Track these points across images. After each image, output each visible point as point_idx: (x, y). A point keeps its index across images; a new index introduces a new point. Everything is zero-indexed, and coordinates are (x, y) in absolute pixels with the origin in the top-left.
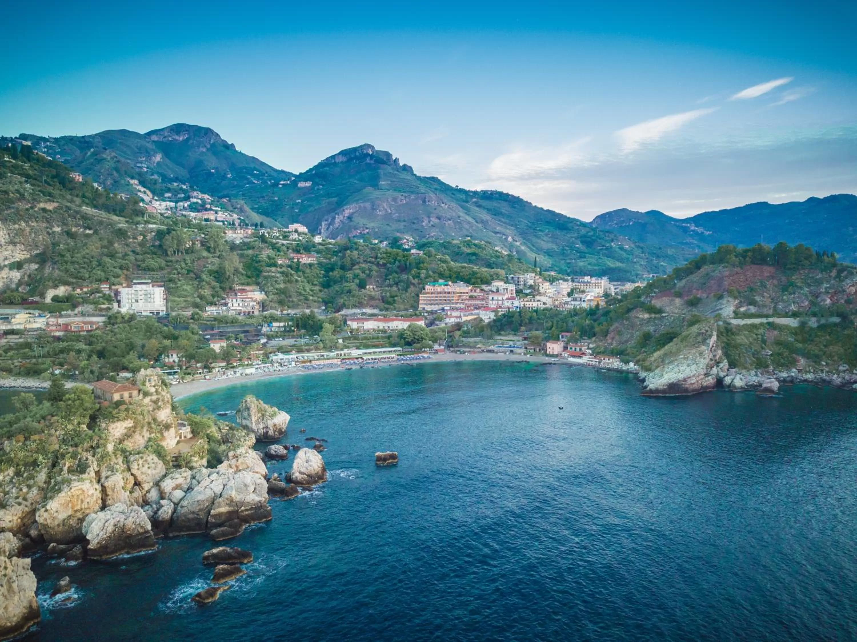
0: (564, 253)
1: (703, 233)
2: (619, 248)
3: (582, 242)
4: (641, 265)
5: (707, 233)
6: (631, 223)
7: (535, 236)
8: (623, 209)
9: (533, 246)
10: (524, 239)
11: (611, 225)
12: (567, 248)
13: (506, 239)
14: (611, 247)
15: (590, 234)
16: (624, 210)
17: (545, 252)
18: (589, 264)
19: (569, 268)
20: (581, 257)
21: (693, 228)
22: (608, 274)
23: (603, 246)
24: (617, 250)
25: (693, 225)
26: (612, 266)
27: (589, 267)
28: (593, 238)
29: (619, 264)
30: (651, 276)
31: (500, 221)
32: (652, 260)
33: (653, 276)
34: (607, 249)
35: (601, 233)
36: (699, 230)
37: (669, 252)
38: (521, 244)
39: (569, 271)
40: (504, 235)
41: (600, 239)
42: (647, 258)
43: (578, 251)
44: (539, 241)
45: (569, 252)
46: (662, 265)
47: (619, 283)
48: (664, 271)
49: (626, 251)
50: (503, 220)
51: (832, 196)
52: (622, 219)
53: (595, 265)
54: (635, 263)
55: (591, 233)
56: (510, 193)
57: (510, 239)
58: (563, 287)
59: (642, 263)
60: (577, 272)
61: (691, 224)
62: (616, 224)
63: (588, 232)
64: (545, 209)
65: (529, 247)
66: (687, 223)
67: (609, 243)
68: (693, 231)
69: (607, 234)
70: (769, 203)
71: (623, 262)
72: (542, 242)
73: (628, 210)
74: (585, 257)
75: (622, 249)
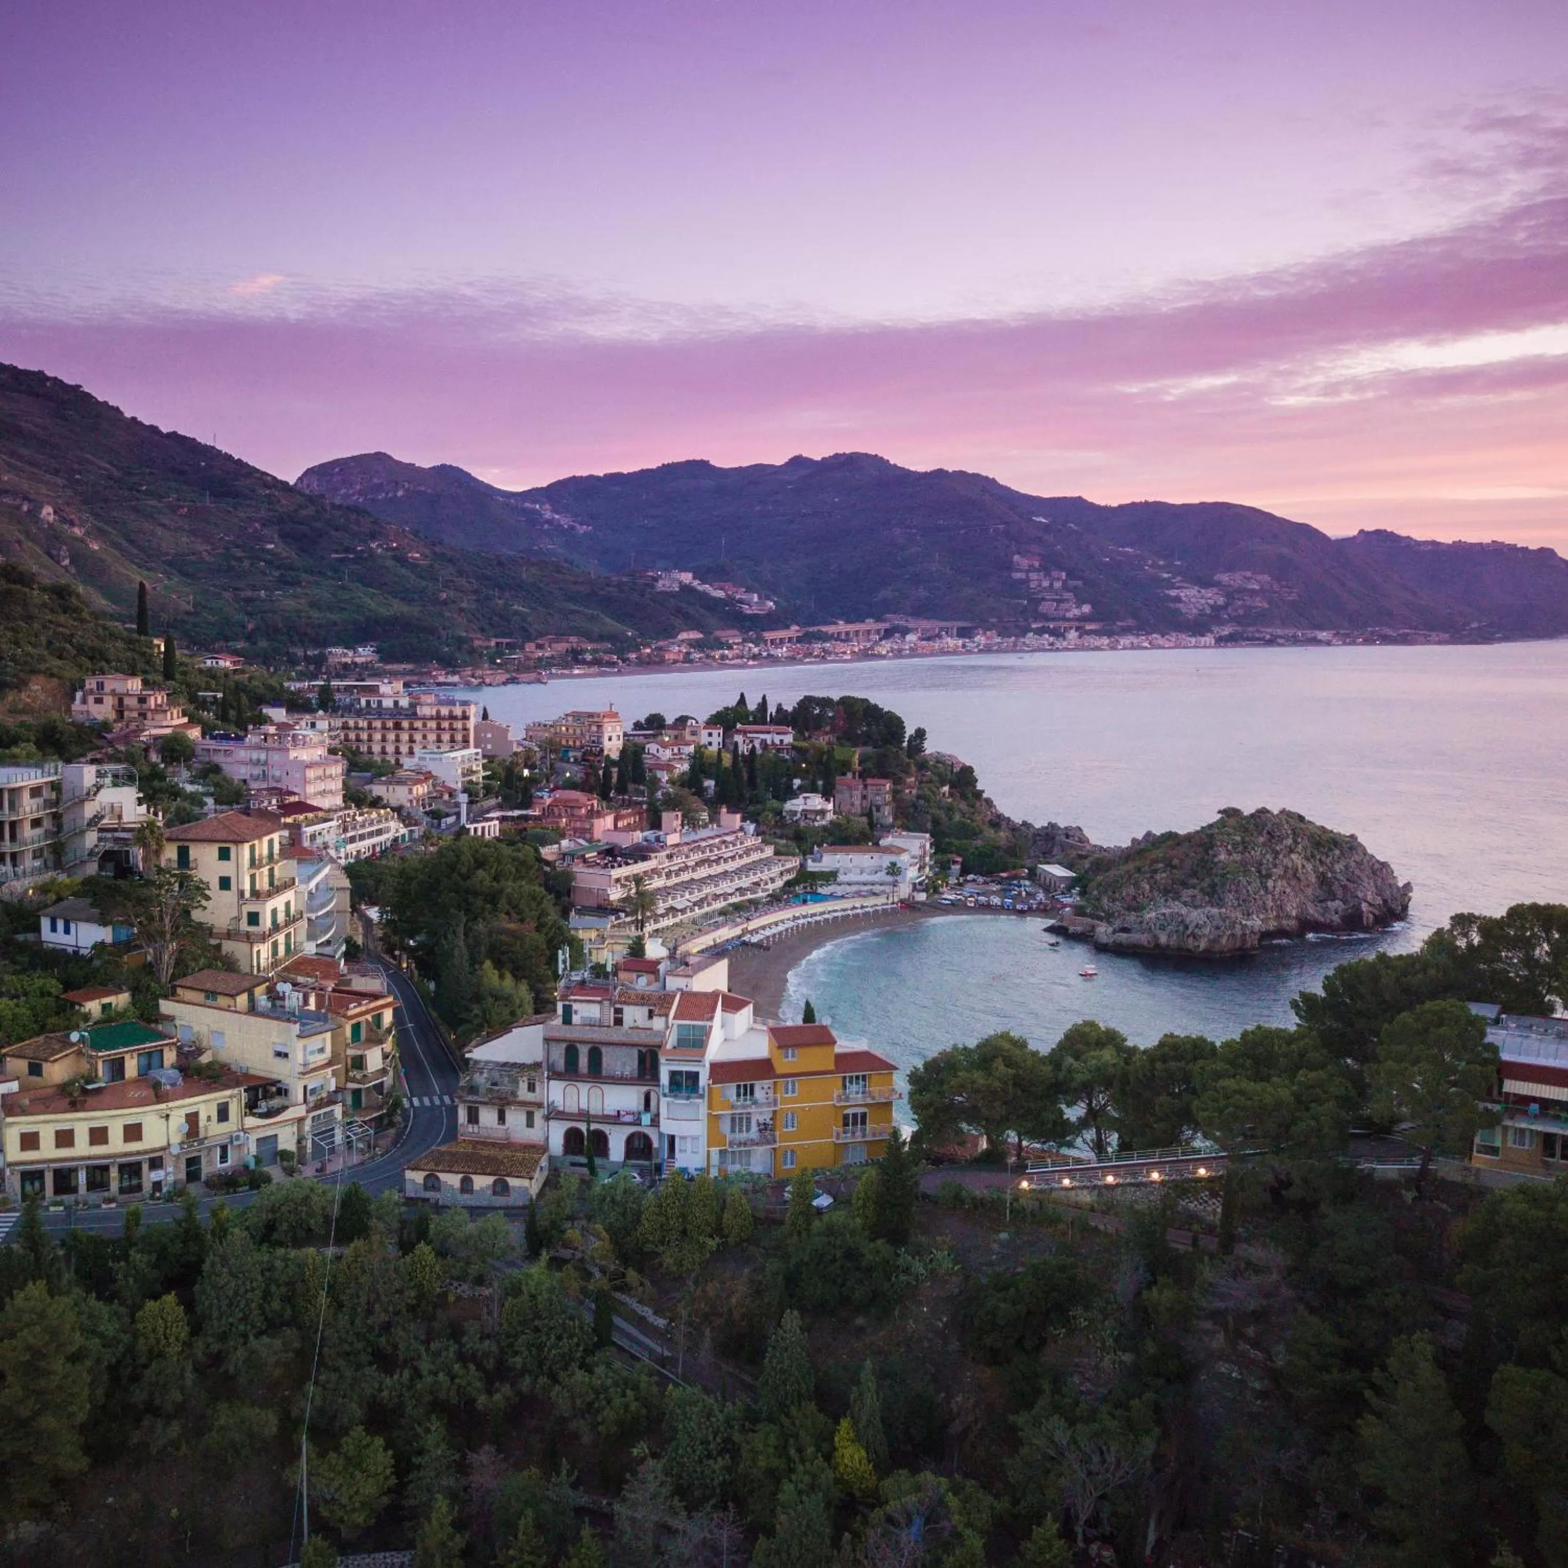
0: (230, 568)
1: (573, 528)
2: (395, 558)
3: (284, 536)
4: (461, 610)
5: (582, 529)
6: (400, 493)
7: (136, 510)
8: (378, 454)
9: (131, 542)
10: (97, 515)
11: (347, 496)
12: (238, 553)
13: (33, 514)
14: (371, 553)
15: (304, 512)
16: (380, 457)
17: (170, 563)
18: (313, 605)
19: (250, 614)
20: (283, 582)
21: (548, 515)
22: (373, 639)
23: (347, 550)
24: (389, 563)
25: (547, 506)
26: (384, 612)
27: (315, 614)
28: (319, 525)
29: (398, 607)
30: (493, 644)
31: (12, 454)
32: (488, 598)
33: (497, 644)
34: (359, 559)
35: (338, 513)
36: (564, 521)
37: (524, 576)
38: (88, 533)
39: (250, 626)
40: (26, 498)
41: (337, 530)
42: (475, 592)
43: (274, 561)
44: (146, 526)
45: (246, 564)
46: (517, 613)
47: (409, 667)
48: (524, 630)
49: (413, 567)
50: (25, 452)
51: (837, 456)
52: (375, 481)
53: (330, 609)
54: (445, 603)
55: (310, 511)
56: (50, 374)
57: (47, 513)
58: (305, 755)
59: (464, 605)
60: (276, 630)
61: (542, 504)
62: (360, 493)
63: (301, 507)
64: (165, 429)
65: (115, 545)
66: (534, 502)
67: (365, 542)
68: (549, 522)
69: (353, 517)
70: (713, 463)
71: (410, 601)
72: (159, 531)
73: (390, 457)
74: (296, 583)
75: (401, 559)
